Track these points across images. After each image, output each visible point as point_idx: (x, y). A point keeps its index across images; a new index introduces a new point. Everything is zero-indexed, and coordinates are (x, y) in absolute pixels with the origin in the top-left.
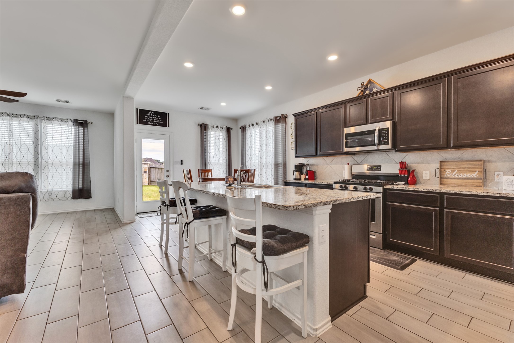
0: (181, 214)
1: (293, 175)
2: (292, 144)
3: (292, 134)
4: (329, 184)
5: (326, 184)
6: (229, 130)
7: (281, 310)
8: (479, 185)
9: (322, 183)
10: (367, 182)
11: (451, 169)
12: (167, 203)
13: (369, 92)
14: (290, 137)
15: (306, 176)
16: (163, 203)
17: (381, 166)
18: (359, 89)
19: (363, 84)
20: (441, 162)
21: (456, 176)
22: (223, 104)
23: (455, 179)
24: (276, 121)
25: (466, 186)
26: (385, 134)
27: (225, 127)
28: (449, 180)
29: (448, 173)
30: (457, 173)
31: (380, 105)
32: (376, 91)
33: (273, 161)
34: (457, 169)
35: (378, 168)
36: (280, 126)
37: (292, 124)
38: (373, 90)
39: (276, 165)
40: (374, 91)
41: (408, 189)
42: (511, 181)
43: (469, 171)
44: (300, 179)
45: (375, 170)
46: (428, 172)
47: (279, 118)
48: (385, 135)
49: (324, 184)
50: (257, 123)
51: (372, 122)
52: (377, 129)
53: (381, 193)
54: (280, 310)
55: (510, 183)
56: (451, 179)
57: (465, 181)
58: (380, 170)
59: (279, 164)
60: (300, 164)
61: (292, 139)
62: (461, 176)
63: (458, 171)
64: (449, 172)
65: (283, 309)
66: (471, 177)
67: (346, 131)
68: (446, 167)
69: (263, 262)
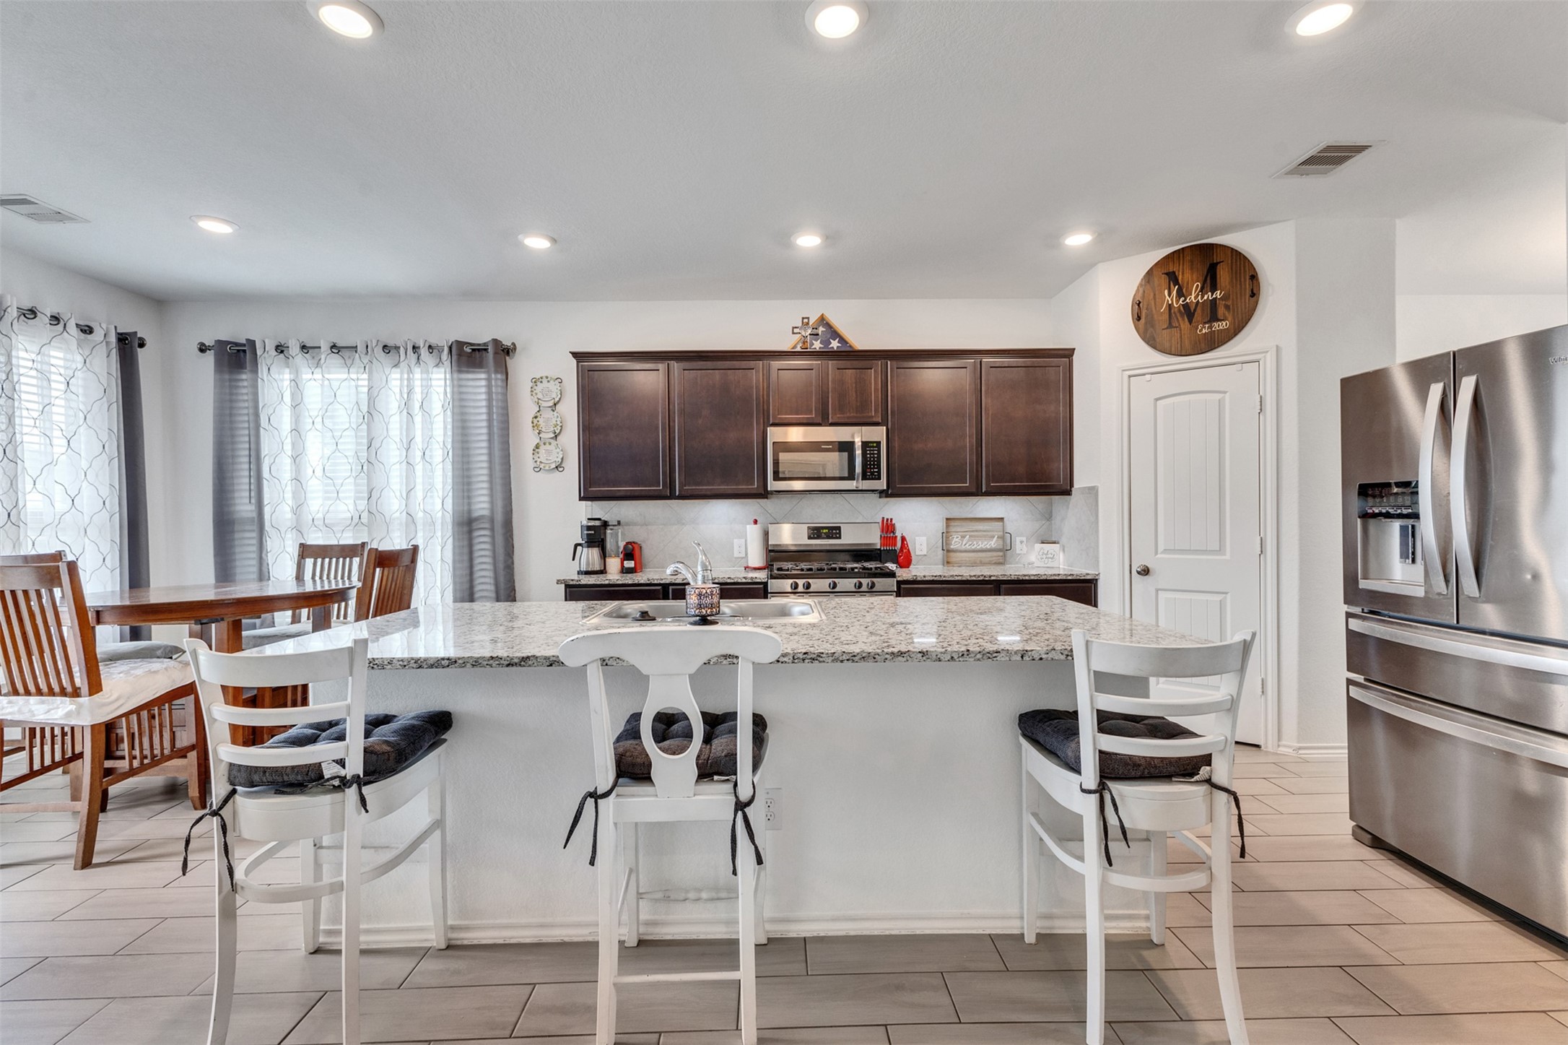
1: (573, 559)
2: (538, 453)
3: (536, 417)
4: (750, 581)
5: (739, 581)
6: (127, 346)
7: (1053, 928)
8: (998, 561)
9: (729, 581)
10: (837, 570)
11: (960, 534)
13: (822, 346)
14: (531, 425)
15: (625, 562)
17: (839, 528)
18: (796, 330)
19: (806, 320)
20: (947, 519)
21: (967, 545)
22: (216, 227)
23: (966, 551)
24: (464, 359)
25: (982, 564)
26: (874, 454)
27: (104, 326)
28: (958, 554)
29: (956, 543)
30: (969, 541)
31: (854, 385)
33: (449, 506)
34: (969, 533)
35: (834, 531)
36: (478, 382)
37: (538, 383)
38: (831, 343)
39: (466, 525)
40: (833, 348)
41: (944, 579)
42: (1046, 552)
43: (985, 536)
44: (603, 572)
45: (828, 537)
46: (924, 539)
47: (473, 350)
48: (874, 457)
49: (732, 581)
50: (334, 346)
51: (836, 420)
52: (858, 442)
53: (894, 592)
54: (1048, 932)
55: (1044, 556)
56: (961, 551)
57: (980, 554)
58: (840, 538)
59: (477, 519)
60: (597, 523)
61: (539, 434)
62: (975, 546)
63: (970, 536)
64: (957, 540)
65: (1058, 923)
66: (993, 546)
67: (775, 434)
68: (953, 530)
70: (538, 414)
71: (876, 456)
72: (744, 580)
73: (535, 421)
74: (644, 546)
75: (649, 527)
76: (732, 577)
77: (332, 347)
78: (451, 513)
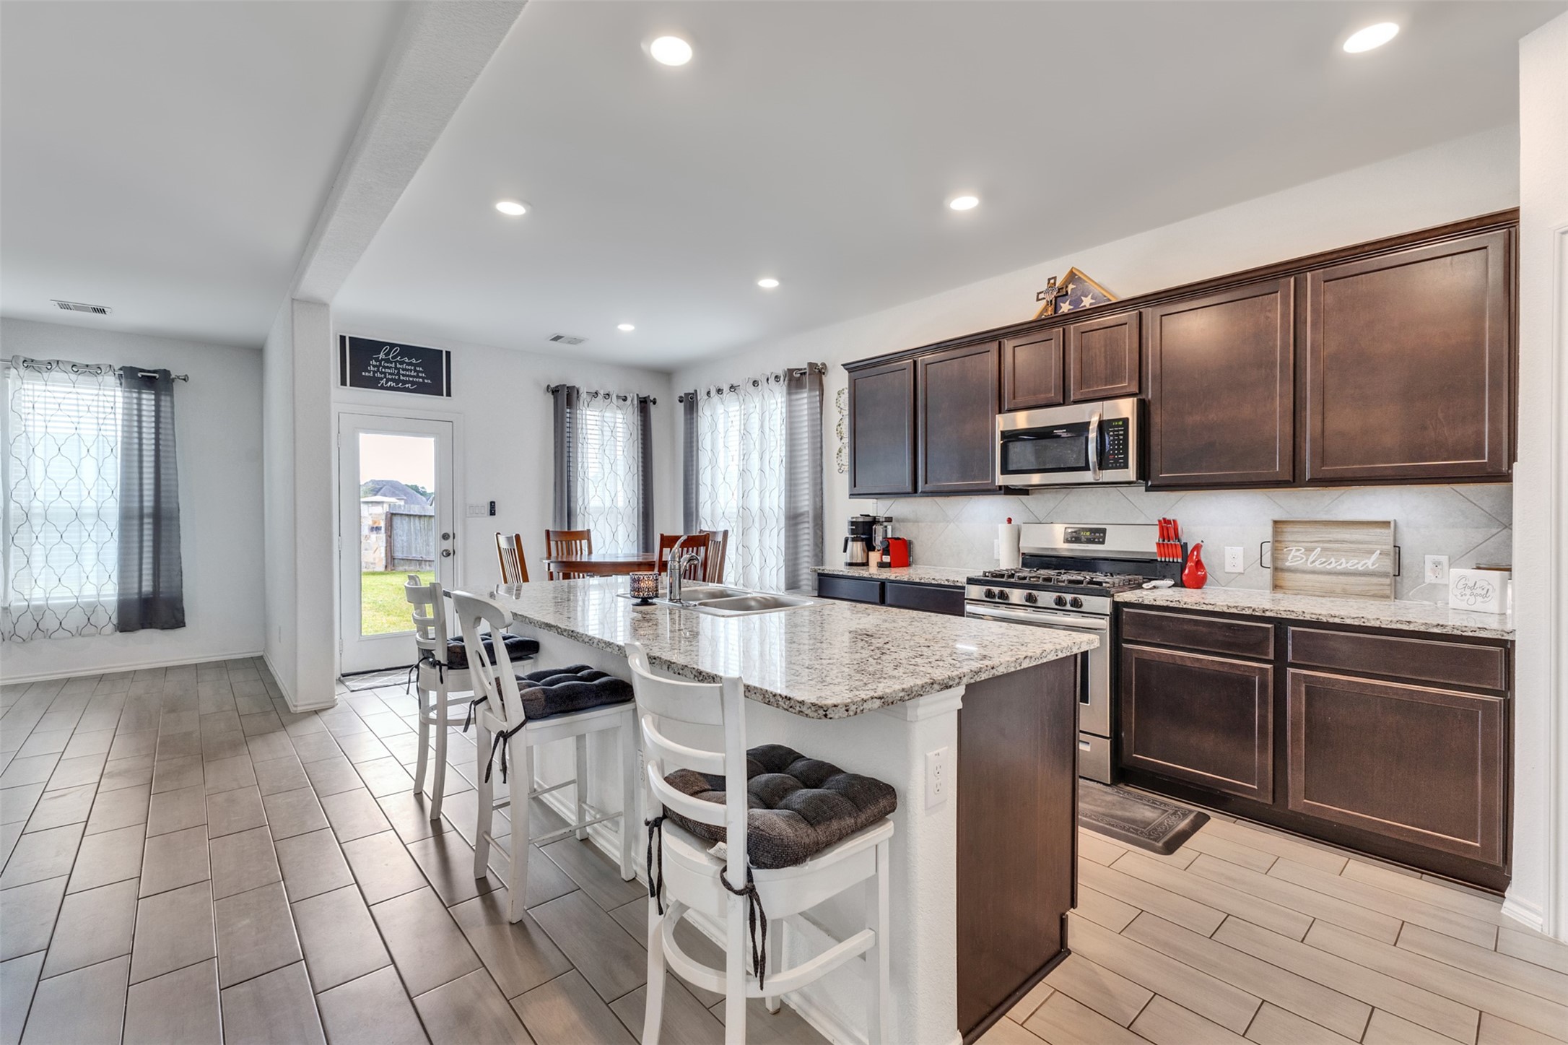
0: (485, 698)
1: (845, 551)
2: (841, 456)
3: (839, 425)
4: (952, 584)
5: (943, 583)
6: (644, 405)
7: (807, 1014)
8: (1381, 593)
9: (933, 582)
10: (1066, 582)
11: (1304, 544)
12: (440, 655)
13: (1072, 307)
14: (836, 432)
15: (884, 557)
16: (426, 655)
17: (1104, 531)
18: (1041, 296)
19: (1052, 281)
20: (1275, 522)
21: (1317, 563)
22: (626, 327)
23: (1313, 572)
24: (793, 383)
25: (1346, 594)
26: (1118, 435)
27: (631, 395)
28: (1298, 576)
29: (1294, 557)
30: (1320, 556)
31: (1103, 349)
32: (1091, 304)
33: (783, 505)
34: (1321, 545)
35: (1098, 534)
36: (804, 399)
37: (841, 395)
38: (1082, 301)
39: (793, 519)
40: (1085, 306)
42: (1471, 584)
43: (1353, 551)
44: (865, 564)
45: (1089, 541)
46: (1239, 551)
47: (801, 374)
48: (1119, 440)
49: (936, 583)
50: (732, 387)
51: (1079, 397)
52: (1095, 421)
53: (1108, 615)
54: (803, 1016)
55: (1468, 591)
56: (1304, 572)
57: (1343, 579)
58: (1103, 543)
59: (802, 514)
60: (867, 519)
61: (841, 439)
62: (1333, 565)
63: (1324, 549)
64: (1298, 554)
65: (813, 1013)
66: (1360, 569)
67: (1003, 422)
68: (1290, 539)
69: (750, 891)
70: (841, 422)
71: (1121, 437)
72: (946, 583)
73: (839, 428)
74: (914, 541)
75: (920, 524)
76: (936, 578)
77: (731, 388)
78: (784, 509)
